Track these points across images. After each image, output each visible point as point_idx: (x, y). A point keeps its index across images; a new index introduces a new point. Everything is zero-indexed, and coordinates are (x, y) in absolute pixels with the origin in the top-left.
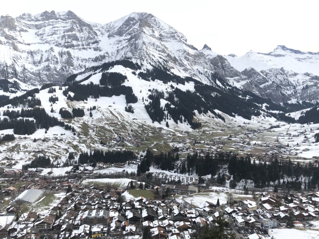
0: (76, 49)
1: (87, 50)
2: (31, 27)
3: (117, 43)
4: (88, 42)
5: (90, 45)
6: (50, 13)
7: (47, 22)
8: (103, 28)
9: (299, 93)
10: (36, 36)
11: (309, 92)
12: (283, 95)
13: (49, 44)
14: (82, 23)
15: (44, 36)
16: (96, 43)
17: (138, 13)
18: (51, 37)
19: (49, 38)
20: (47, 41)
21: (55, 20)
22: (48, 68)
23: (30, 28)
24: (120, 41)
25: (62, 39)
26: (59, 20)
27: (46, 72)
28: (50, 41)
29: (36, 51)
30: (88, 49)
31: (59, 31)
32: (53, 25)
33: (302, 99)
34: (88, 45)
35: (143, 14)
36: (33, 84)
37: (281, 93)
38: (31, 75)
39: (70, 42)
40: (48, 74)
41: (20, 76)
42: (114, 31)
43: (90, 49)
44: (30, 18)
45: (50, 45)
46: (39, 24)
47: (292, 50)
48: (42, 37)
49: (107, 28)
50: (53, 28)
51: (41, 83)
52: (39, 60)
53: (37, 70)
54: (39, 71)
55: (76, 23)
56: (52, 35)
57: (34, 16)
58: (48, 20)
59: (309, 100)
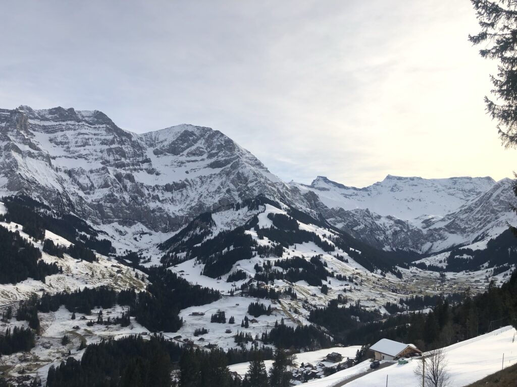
0: (128, 170)
1: (139, 172)
2: (37, 129)
3: (178, 165)
4: (137, 160)
5: (139, 165)
6: (67, 112)
7: (64, 123)
8: (141, 139)
9: (390, 239)
10: (53, 144)
11: (399, 238)
12: (378, 240)
13: (86, 159)
14: (119, 131)
15: (70, 145)
16: (147, 162)
17: (196, 127)
18: (85, 149)
19: (82, 150)
20: (81, 154)
21: (77, 123)
22: (112, 198)
23: (34, 130)
24: (182, 163)
25: (109, 155)
26: (83, 123)
27: (110, 204)
28: (86, 155)
29: (78, 171)
30: (139, 170)
31: (90, 140)
32: (75, 130)
33: (394, 246)
34: (138, 163)
35: (206, 129)
36: (94, 221)
37: (375, 238)
38: (89, 208)
39: (120, 160)
40: (113, 206)
41: (77, 210)
42: (163, 146)
43: (142, 171)
44: (31, 114)
45: (87, 161)
46: (50, 126)
47: (335, 184)
48: (68, 148)
49: (148, 141)
50: (79, 134)
51: (105, 220)
52: (89, 185)
53: (94, 200)
54: (98, 202)
55: (112, 130)
56: (84, 146)
57: (37, 112)
58: (64, 121)
59: (401, 247)
